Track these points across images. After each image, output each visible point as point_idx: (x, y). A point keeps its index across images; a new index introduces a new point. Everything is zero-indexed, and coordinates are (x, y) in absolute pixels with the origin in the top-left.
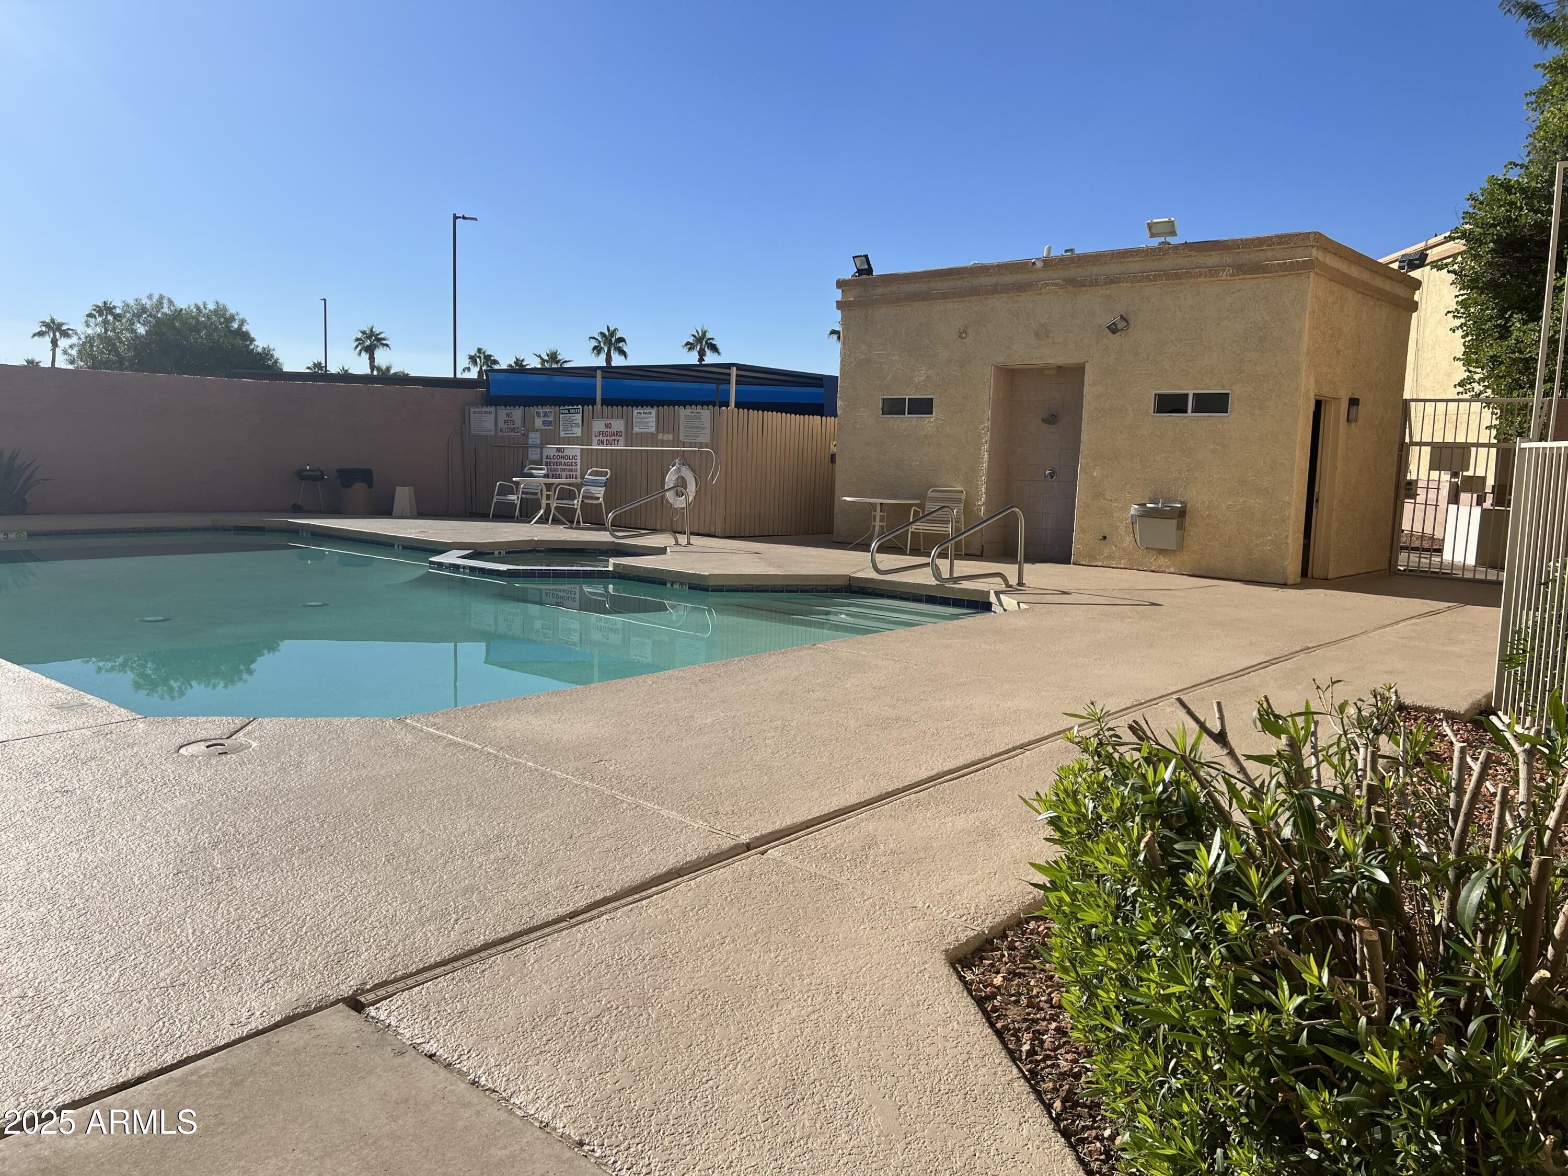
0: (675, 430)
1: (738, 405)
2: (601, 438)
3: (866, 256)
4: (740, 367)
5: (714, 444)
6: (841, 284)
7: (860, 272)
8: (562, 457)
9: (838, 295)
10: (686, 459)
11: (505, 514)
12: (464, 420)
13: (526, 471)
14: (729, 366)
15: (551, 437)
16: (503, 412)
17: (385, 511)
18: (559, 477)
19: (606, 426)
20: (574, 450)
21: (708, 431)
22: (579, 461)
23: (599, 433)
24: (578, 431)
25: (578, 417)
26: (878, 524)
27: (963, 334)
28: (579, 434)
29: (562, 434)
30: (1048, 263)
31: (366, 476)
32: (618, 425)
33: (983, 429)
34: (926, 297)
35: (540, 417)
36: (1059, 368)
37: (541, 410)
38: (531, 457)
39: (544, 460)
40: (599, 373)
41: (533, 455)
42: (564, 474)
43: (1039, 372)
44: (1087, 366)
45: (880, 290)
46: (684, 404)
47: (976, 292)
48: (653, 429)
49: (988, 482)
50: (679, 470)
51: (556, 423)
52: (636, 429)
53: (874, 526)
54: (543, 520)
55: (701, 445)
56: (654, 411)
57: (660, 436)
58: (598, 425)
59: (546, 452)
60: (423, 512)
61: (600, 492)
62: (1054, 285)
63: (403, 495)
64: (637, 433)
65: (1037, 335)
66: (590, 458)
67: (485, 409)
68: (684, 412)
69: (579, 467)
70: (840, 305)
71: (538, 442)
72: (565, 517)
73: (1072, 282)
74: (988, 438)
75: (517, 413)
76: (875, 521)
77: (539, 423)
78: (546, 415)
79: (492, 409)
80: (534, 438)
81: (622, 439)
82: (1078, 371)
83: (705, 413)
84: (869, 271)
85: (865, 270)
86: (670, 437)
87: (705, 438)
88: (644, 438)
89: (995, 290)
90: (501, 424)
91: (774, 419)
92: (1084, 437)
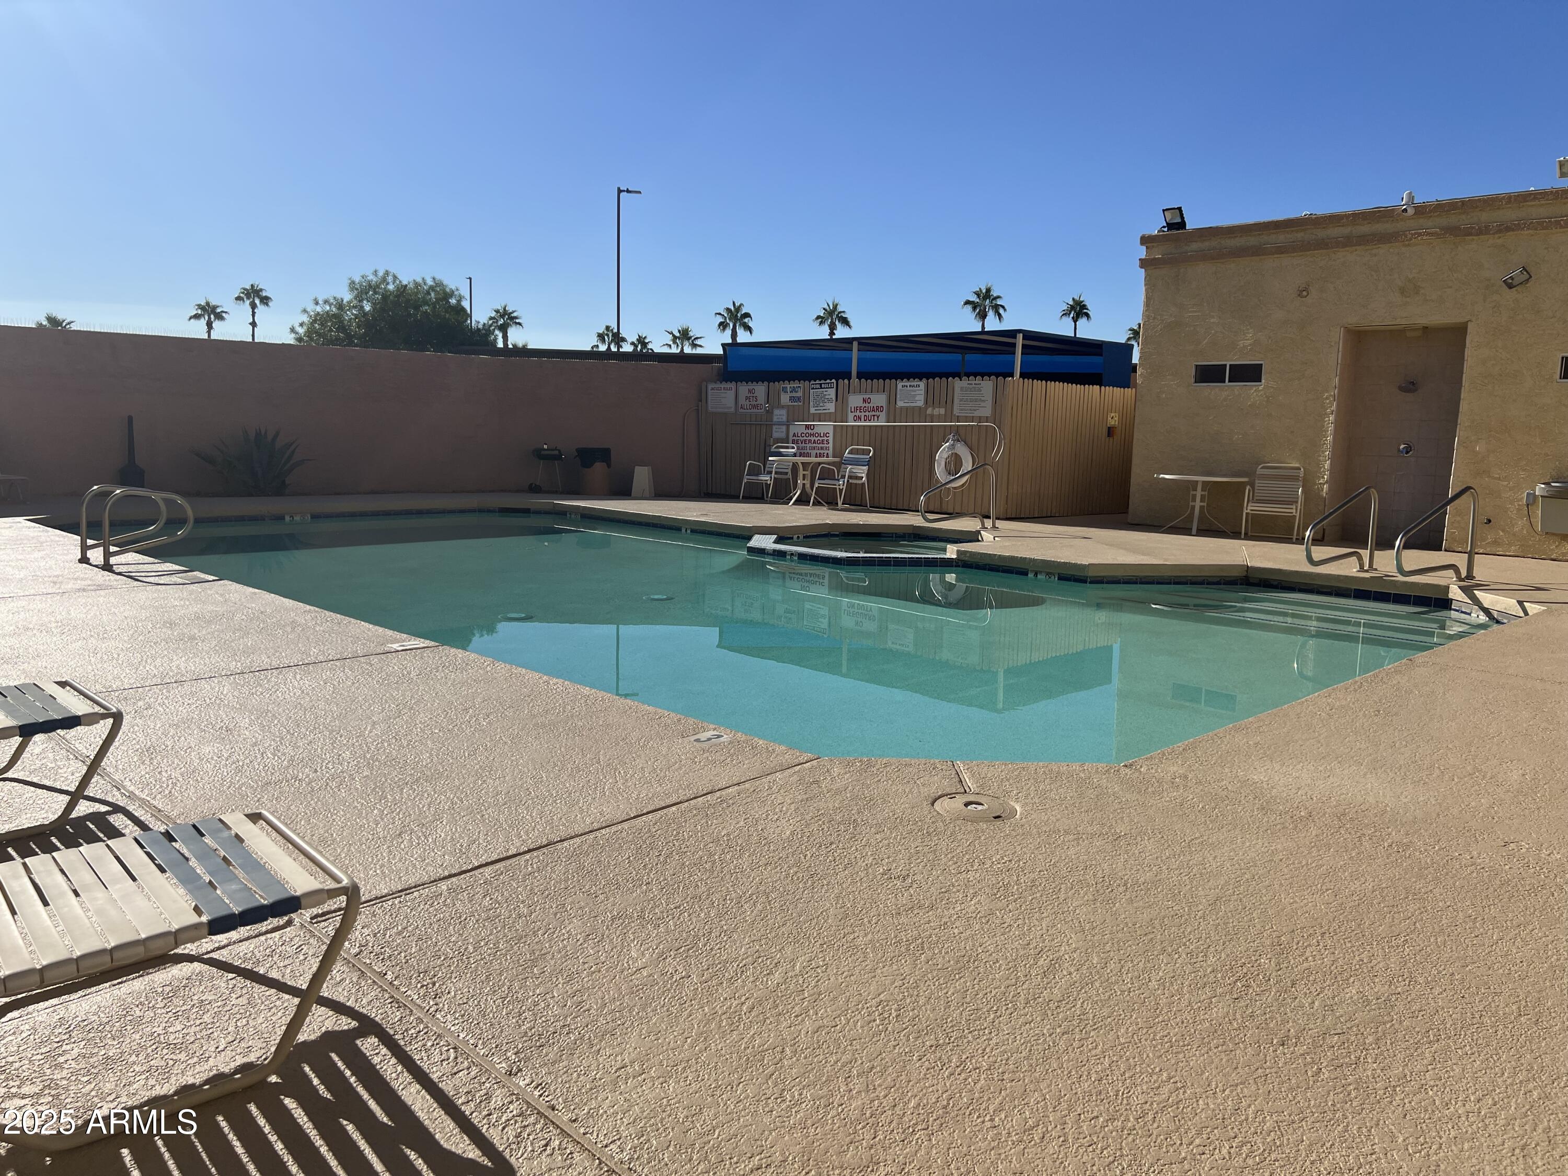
0: (948, 402)
1: (1023, 375)
2: (858, 413)
3: (1180, 209)
4: (1028, 335)
5: (996, 418)
6: (1146, 240)
7: (1170, 226)
8: (813, 435)
9: (1142, 252)
10: (960, 435)
11: (756, 495)
12: (701, 397)
13: (773, 449)
14: (1013, 334)
15: (799, 412)
16: (744, 388)
17: (625, 493)
18: (809, 455)
19: (864, 401)
20: (826, 427)
21: (989, 404)
22: (831, 439)
23: (856, 409)
24: (831, 407)
25: (831, 393)
26: (1198, 504)
27: (1303, 292)
28: (832, 410)
29: (812, 410)
30: (1422, 210)
31: (604, 455)
32: (879, 399)
33: (1327, 398)
34: (1258, 251)
35: (787, 392)
36: (1425, 328)
37: (789, 385)
38: (776, 435)
39: (791, 438)
40: (855, 344)
41: (778, 432)
42: (814, 452)
43: (1397, 334)
44: (1470, 326)
45: (1194, 246)
46: (957, 375)
47: (1323, 245)
48: (920, 403)
49: (1333, 459)
50: (952, 447)
51: (806, 399)
52: (900, 404)
53: (1193, 507)
54: (803, 501)
55: (980, 419)
56: (922, 384)
57: (929, 411)
58: (855, 400)
59: (793, 430)
60: (660, 494)
61: (862, 472)
62: (1428, 234)
63: (642, 476)
64: (901, 408)
65: (1402, 291)
66: (845, 436)
67: (724, 385)
68: (959, 385)
69: (831, 445)
70: (1144, 263)
71: (784, 419)
72: (828, 499)
73: (1453, 231)
74: (1334, 408)
75: (760, 389)
76: (1194, 500)
77: (785, 399)
78: (794, 390)
79: (732, 385)
80: (780, 415)
81: (883, 415)
82: (1459, 332)
83: (987, 385)
84: (1182, 225)
85: (1177, 225)
86: (942, 411)
87: (987, 411)
88: (910, 413)
89: (1348, 242)
90: (742, 401)
91: (1056, 388)
92: (1464, 407)
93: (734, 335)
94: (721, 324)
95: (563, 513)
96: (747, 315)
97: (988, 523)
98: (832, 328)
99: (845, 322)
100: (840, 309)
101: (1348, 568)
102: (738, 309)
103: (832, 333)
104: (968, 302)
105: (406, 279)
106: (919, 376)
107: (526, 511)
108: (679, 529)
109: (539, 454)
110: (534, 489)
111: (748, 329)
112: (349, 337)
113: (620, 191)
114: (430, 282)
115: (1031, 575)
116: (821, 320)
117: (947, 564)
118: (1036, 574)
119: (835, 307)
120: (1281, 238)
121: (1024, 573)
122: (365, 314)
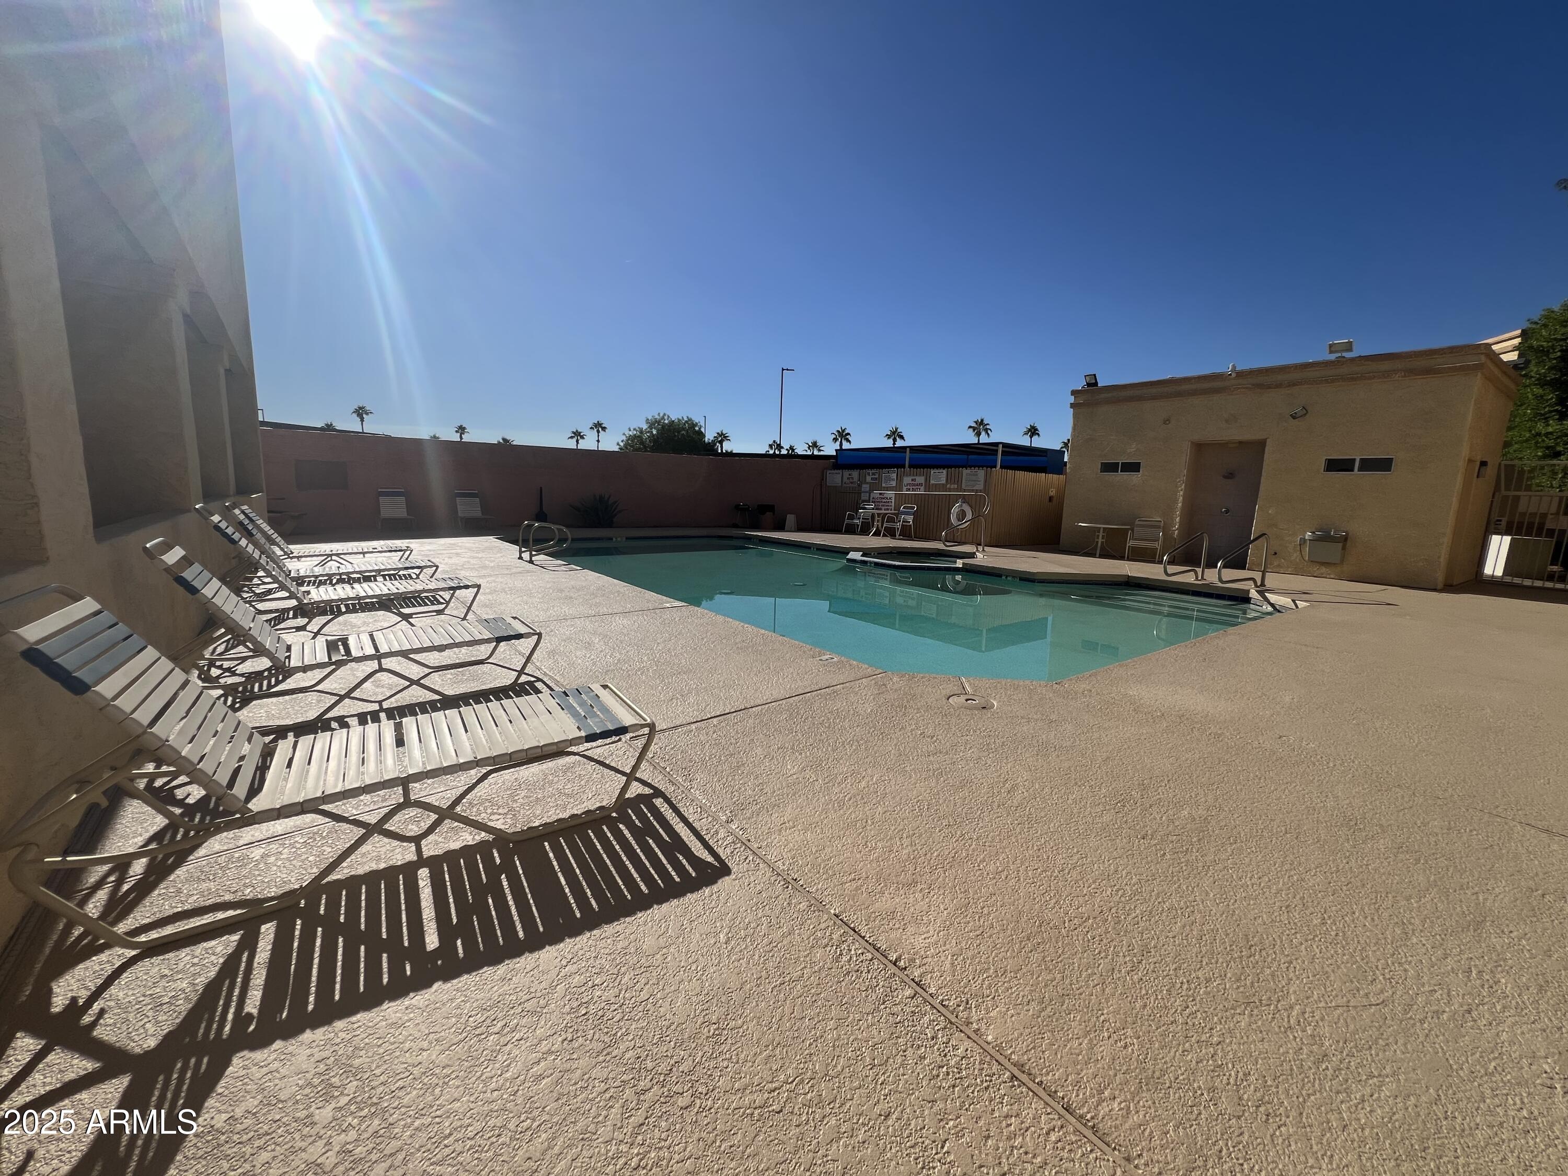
0: (959, 481)
1: (1002, 467)
2: (908, 487)
3: (1095, 375)
4: (1005, 445)
5: (986, 490)
6: (1074, 393)
7: (1089, 385)
8: (882, 498)
9: (1072, 399)
10: (965, 499)
11: (851, 530)
12: (823, 478)
13: (861, 506)
14: (996, 444)
15: (876, 485)
16: (846, 473)
17: (781, 527)
18: (880, 509)
19: (912, 480)
20: (891, 494)
21: (982, 483)
22: (893, 501)
23: (907, 484)
24: (894, 483)
25: (894, 476)
26: (1100, 540)
27: (1167, 421)
28: (894, 485)
29: (884, 485)
30: (1240, 374)
31: (771, 508)
32: (921, 480)
33: (1179, 482)
34: (1140, 398)
35: (870, 476)
36: (1240, 442)
37: (871, 472)
38: (863, 498)
39: (871, 500)
40: (908, 449)
41: (864, 497)
42: (883, 508)
43: (1223, 446)
44: (1268, 440)
45: (1103, 396)
46: (966, 467)
47: (1179, 394)
48: (944, 482)
49: (1181, 516)
50: (961, 506)
51: (879, 479)
52: (932, 482)
53: (1097, 542)
54: (877, 534)
55: (977, 491)
56: (945, 471)
57: (948, 486)
58: (907, 480)
59: (872, 495)
60: (800, 529)
61: (910, 519)
62: (1244, 388)
63: (791, 519)
64: (933, 484)
65: (1227, 421)
66: (900, 499)
67: (836, 471)
68: (965, 472)
69: (893, 504)
70: (1072, 406)
71: (868, 489)
72: (891, 533)
73: (1260, 386)
74: (1183, 487)
75: (855, 474)
76: (1098, 538)
77: (869, 479)
78: (873, 474)
79: (840, 471)
80: (865, 487)
81: (922, 488)
82: (1262, 444)
83: (981, 473)
84: (1096, 384)
85: (1092, 383)
86: (956, 486)
87: (980, 486)
88: (937, 487)
89: (1194, 393)
90: (845, 479)
91: (1020, 474)
92: (1262, 488)
93: (841, 445)
94: (834, 439)
95: (749, 539)
96: (848, 434)
97: (980, 548)
98: (895, 440)
99: (902, 437)
100: (899, 431)
101: (1190, 578)
102: (843, 431)
103: (894, 444)
104: (970, 427)
105: (674, 417)
106: (943, 467)
107: (731, 538)
108: (810, 548)
109: (737, 507)
110: (735, 526)
111: (848, 441)
112: (645, 447)
113: (783, 370)
114: (686, 419)
115: (1004, 577)
116: (889, 436)
117: (957, 570)
118: (1006, 577)
119: (897, 429)
120: (1154, 391)
121: (1000, 576)
122: (653, 435)
